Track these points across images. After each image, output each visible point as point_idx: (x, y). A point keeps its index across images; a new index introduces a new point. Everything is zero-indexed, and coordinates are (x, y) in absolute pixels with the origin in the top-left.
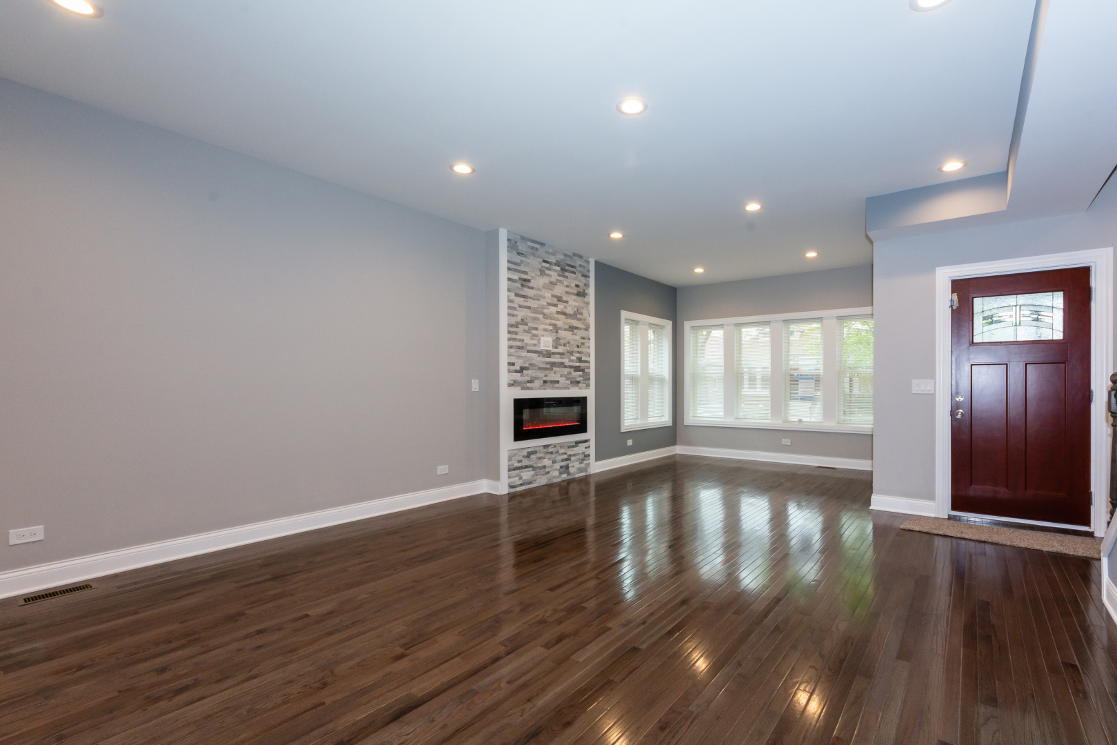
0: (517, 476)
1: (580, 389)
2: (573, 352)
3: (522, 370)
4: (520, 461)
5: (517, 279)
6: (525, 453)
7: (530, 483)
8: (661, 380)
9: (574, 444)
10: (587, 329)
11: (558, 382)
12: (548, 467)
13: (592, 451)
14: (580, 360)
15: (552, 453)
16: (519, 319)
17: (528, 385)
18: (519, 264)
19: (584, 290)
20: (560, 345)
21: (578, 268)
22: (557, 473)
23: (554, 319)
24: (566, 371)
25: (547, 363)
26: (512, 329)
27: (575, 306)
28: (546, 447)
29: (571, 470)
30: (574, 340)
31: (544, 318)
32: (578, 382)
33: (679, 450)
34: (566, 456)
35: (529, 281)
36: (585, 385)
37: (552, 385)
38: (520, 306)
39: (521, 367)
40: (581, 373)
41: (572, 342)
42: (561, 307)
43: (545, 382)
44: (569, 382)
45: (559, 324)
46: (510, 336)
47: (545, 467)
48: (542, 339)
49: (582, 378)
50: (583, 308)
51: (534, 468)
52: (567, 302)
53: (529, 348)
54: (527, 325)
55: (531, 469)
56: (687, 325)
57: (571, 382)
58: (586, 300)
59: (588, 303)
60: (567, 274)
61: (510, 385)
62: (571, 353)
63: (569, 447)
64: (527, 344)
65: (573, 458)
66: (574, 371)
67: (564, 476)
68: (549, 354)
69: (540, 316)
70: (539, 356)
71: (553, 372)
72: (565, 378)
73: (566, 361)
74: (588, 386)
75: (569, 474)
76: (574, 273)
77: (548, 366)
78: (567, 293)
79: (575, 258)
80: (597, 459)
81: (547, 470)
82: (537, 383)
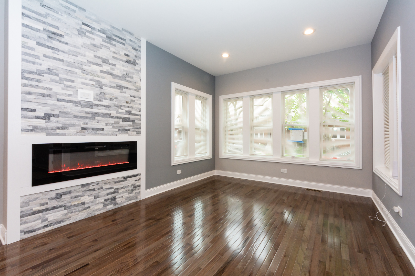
0: (39, 219)
1: (129, 135)
2: (121, 106)
3: (47, 117)
4: (41, 205)
5: (41, 29)
6: (53, 195)
7: (62, 221)
8: (204, 131)
9: (123, 179)
10: (138, 89)
11: (103, 129)
12: (88, 203)
13: (143, 183)
14: (130, 113)
15: (94, 190)
16: (44, 67)
17: (58, 131)
18: (45, 17)
19: (135, 61)
20: (105, 99)
21: (128, 41)
22: (101, 206)
23: (98, 76)
24: (112, 121)
25: (88, 113)
26: (27, 75)
27: (124, 70)
28: (83, 186)
29: (118, 200)
30: (122, 97)
31: (82, 73)
32: (128, 130)
33: (216, 173)
34: (112, 190)
35: (61, 36)
36: (135, 133)
37: (94, 132)
38: (45, 56)
39: (45, 114)
40: (131, 123)
41: (119, 98)
42: (106, 68)
43: (84, 129)
44: (117, 130)
45: (103, 81)
46: (26, 82)
47: (84, 203)
48: (80, 91)
49: (132, 127)
50: (133, 73)
51: (65, 207)
52: (114, 65)
53: (59, 97)
54: (57, 75)
55: (63, 208)
56: (221, 98)
57: (119, 130)
58: (137, 67)
59: (139, 71)
60: (114, 43)
61: (24, 130)
62: (120, 107)
63: (115, 182)
64: (56, 93)
65: (120, 191)
66: (123, 121)
67: (111, 207)
68: (90, 105)
69: (79, 71)
70: (76, 106)
71: (95, 121)
72: (111, 127)
73: (113, 113)
74: (139, 133)
75: (115, 204)
76: (124, 44)
77: (90, 116)
78: (114, 57)
79: (124, 32)
80: (147, 187)
81: (86, 206)
82: (71, 130)
